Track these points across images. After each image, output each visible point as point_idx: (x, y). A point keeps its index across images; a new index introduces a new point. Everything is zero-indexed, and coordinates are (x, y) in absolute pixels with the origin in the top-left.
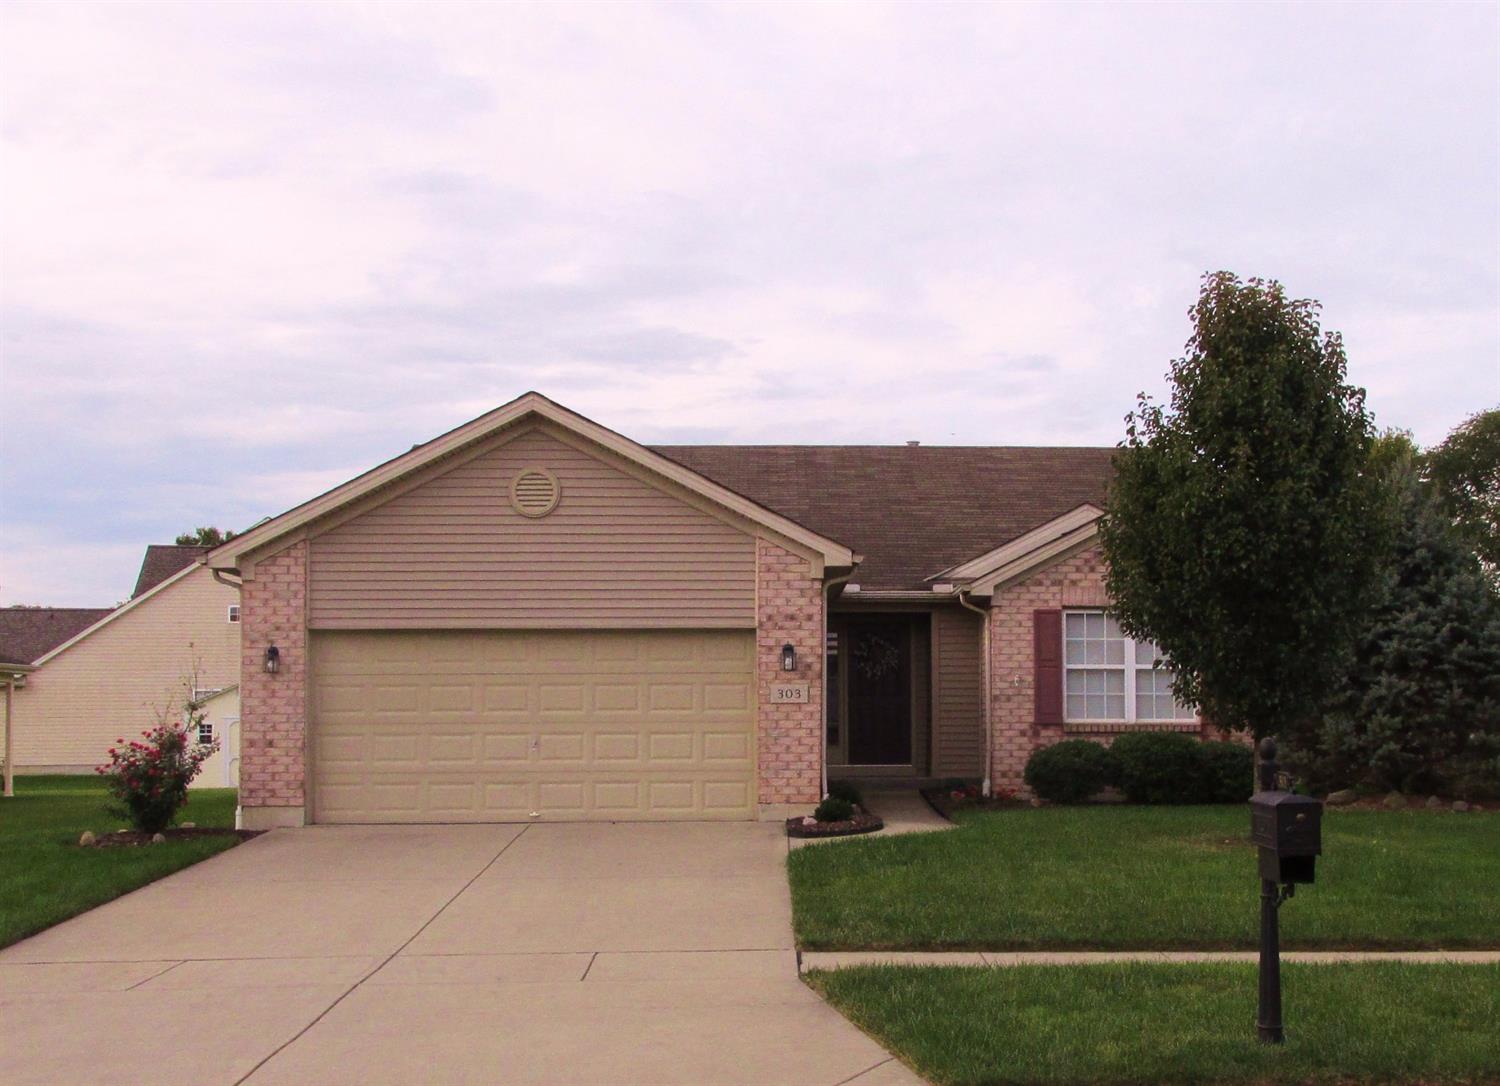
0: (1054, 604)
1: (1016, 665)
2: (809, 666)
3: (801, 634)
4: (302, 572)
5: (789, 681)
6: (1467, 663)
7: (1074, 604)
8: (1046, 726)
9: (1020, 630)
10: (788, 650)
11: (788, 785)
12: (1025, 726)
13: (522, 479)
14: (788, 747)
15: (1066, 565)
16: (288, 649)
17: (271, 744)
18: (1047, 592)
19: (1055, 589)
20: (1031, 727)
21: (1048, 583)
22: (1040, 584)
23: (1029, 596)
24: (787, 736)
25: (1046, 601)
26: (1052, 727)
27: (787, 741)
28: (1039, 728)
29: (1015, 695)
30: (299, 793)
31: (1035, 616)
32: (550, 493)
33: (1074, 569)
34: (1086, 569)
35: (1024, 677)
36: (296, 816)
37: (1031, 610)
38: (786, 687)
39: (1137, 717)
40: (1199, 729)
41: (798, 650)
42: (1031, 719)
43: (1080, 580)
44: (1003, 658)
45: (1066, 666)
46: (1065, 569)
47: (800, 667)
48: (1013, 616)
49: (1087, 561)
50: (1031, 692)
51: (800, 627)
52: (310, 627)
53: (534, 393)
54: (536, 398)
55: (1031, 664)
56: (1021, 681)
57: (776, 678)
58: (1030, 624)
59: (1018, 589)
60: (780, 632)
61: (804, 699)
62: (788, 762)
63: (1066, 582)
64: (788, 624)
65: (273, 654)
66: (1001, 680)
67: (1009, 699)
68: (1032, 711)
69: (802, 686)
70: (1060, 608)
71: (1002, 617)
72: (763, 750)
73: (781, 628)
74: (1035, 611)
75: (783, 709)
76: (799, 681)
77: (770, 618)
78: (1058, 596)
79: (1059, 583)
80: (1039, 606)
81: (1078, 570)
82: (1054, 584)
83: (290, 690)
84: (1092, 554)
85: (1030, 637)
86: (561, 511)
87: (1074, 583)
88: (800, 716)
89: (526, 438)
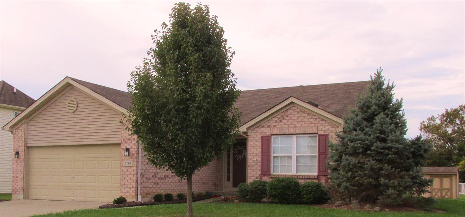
0: (268, 134)
1: (255, 155)
2: (133, 155)
3: (131, 144)
4: (24, 131)
5: (128, 160)
6: (380, 150)
7: (275, 134)
8: (264, 175)
9: (257, 143)
10: (128, 150)
11: (127, 192)
12: (258, 175)
13: (69, 102)
14: (127, 180)
15: (272, 120)
16: (21, 152)
17: (17, 177)
18: (266, 129)
19: (268, 129)
20: (260, 175)
21: (266, 126)
22: (264, 127)
23: (260, 131)
24: (127, 177)
25: (266, 133)
26: (267, 176)
27: (127, 178)
28: (262, 176)
29: (255, 165)
30: (22, 191)
31: (261, 138)
32: (75, 105)
33: (275, 122)
34: (279, 121)
35: (258, 159)
36: (21, 197)
37: (260, 136)
38: (127, 161)
39: (297, 172)
40: (316, 177)
41: (131, 150)
42: (260, 173)
43: (277, 125)
44: (251, 152)
45: (272, 155)
46: (271, 121)
47: (131, 155)
48: (255, 138)
49: (279, 119)
50: (260, 164)
51: (131, 143)
52: (27, 146)
53: (67, 77)
54: (68, 78)
55: (260, 154)
56: (257, 160)
57: (125, 159)
58: (260, 140)
59: (256, 129)
60: (126, 144)
61: (131, 165)
62: (127, 185)
63: (272, 126)
64: (128, 141)
65: (17, 153)
66: (251, 160)
67: (253, 166)
68: (260, 170)
69: (131, 161)
70: (270, 135)
71: (251, 138)
72: (121, 181)
73: (127, 143)
74: (262, 136)
75: (126, 168)
76: (130, 159)
77: (124, 140)
78: (269, 131)
79: (269, 126)
80: (263, 134)
81: (276, 121)
82: (268, 127)
83: (21, 163)
84: (281, 116)
85: (260, 145)
86: (78, 111)
87: (275, 126)
88: (130, 170)
89: (71, 90)
